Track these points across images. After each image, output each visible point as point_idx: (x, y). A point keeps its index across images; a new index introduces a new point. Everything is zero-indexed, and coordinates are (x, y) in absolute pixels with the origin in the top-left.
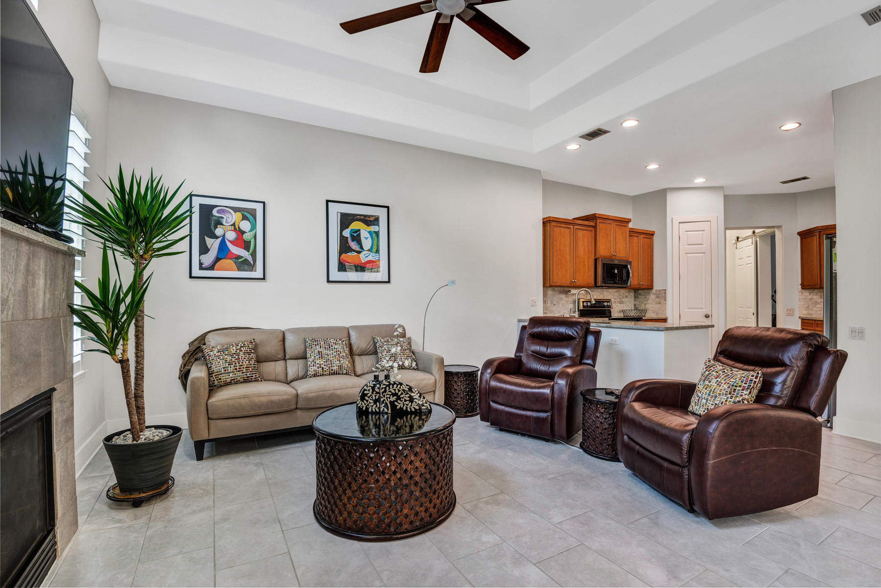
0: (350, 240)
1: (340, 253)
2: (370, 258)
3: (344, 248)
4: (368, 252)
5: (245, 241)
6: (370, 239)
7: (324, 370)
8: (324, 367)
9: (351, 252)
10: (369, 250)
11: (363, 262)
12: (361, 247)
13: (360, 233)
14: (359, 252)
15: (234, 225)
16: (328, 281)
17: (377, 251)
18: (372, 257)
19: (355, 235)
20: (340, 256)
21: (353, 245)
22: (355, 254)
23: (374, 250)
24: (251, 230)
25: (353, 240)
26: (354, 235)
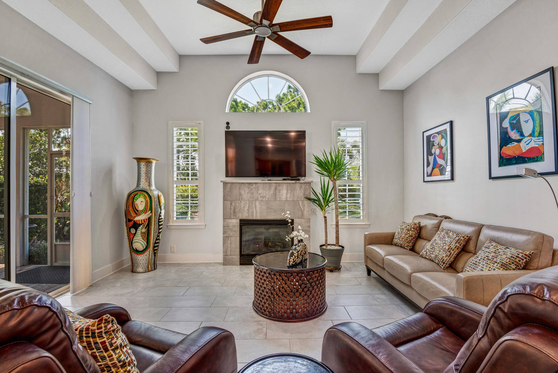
0: (509, 130)
1: (501, 147)
2: (533, 144)
3: (505, 140)
4: (529, 138)
5: (443, 154)
6: (531, 122)
7: (427, 254)
8: (428, 252)
9: (511, 143)
10: (530, 135)
11: (524, 151)
12: (522, 135)
13: (519, 118)
14: (519, 141)
15: (438, 144)
16: (491, 178)
17: (541, 134)
18: (534, 143)
19: (515, 122)
20: (501, 150)
21: (514, 135)
22: (516, 143)
23: (536, 134)
24: (445, 145)
25: (512, 130)
26: (513, 123)
